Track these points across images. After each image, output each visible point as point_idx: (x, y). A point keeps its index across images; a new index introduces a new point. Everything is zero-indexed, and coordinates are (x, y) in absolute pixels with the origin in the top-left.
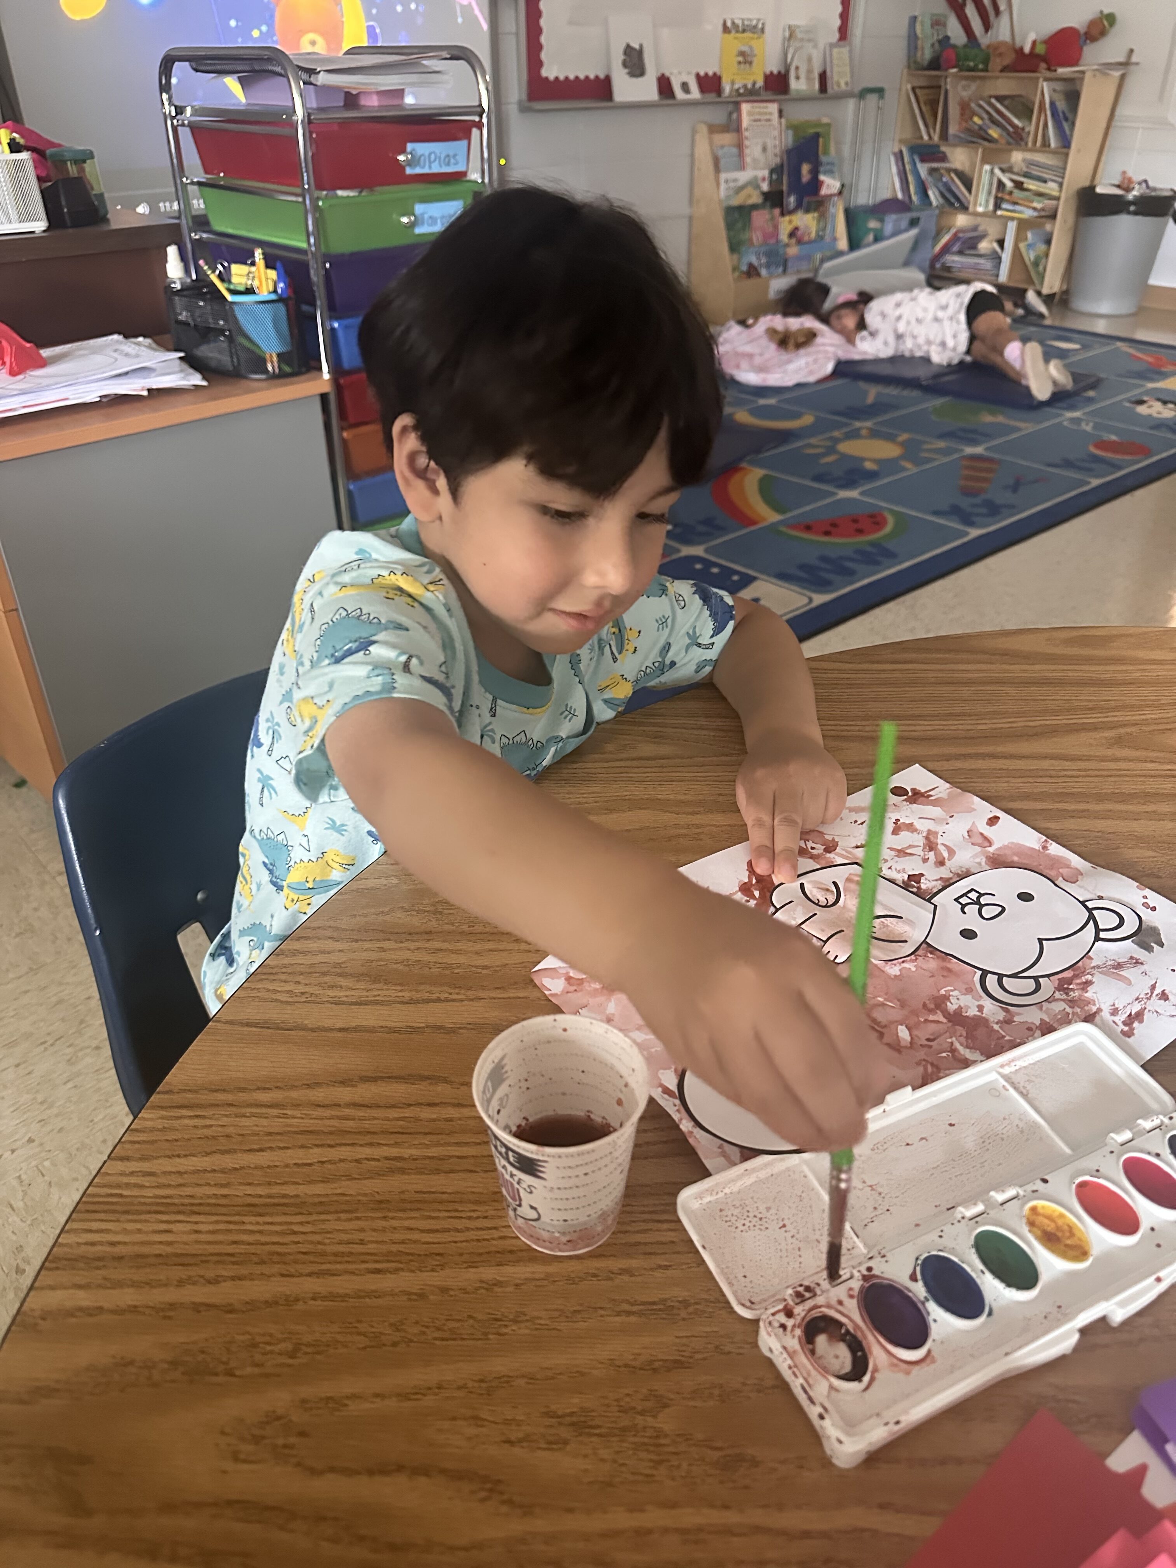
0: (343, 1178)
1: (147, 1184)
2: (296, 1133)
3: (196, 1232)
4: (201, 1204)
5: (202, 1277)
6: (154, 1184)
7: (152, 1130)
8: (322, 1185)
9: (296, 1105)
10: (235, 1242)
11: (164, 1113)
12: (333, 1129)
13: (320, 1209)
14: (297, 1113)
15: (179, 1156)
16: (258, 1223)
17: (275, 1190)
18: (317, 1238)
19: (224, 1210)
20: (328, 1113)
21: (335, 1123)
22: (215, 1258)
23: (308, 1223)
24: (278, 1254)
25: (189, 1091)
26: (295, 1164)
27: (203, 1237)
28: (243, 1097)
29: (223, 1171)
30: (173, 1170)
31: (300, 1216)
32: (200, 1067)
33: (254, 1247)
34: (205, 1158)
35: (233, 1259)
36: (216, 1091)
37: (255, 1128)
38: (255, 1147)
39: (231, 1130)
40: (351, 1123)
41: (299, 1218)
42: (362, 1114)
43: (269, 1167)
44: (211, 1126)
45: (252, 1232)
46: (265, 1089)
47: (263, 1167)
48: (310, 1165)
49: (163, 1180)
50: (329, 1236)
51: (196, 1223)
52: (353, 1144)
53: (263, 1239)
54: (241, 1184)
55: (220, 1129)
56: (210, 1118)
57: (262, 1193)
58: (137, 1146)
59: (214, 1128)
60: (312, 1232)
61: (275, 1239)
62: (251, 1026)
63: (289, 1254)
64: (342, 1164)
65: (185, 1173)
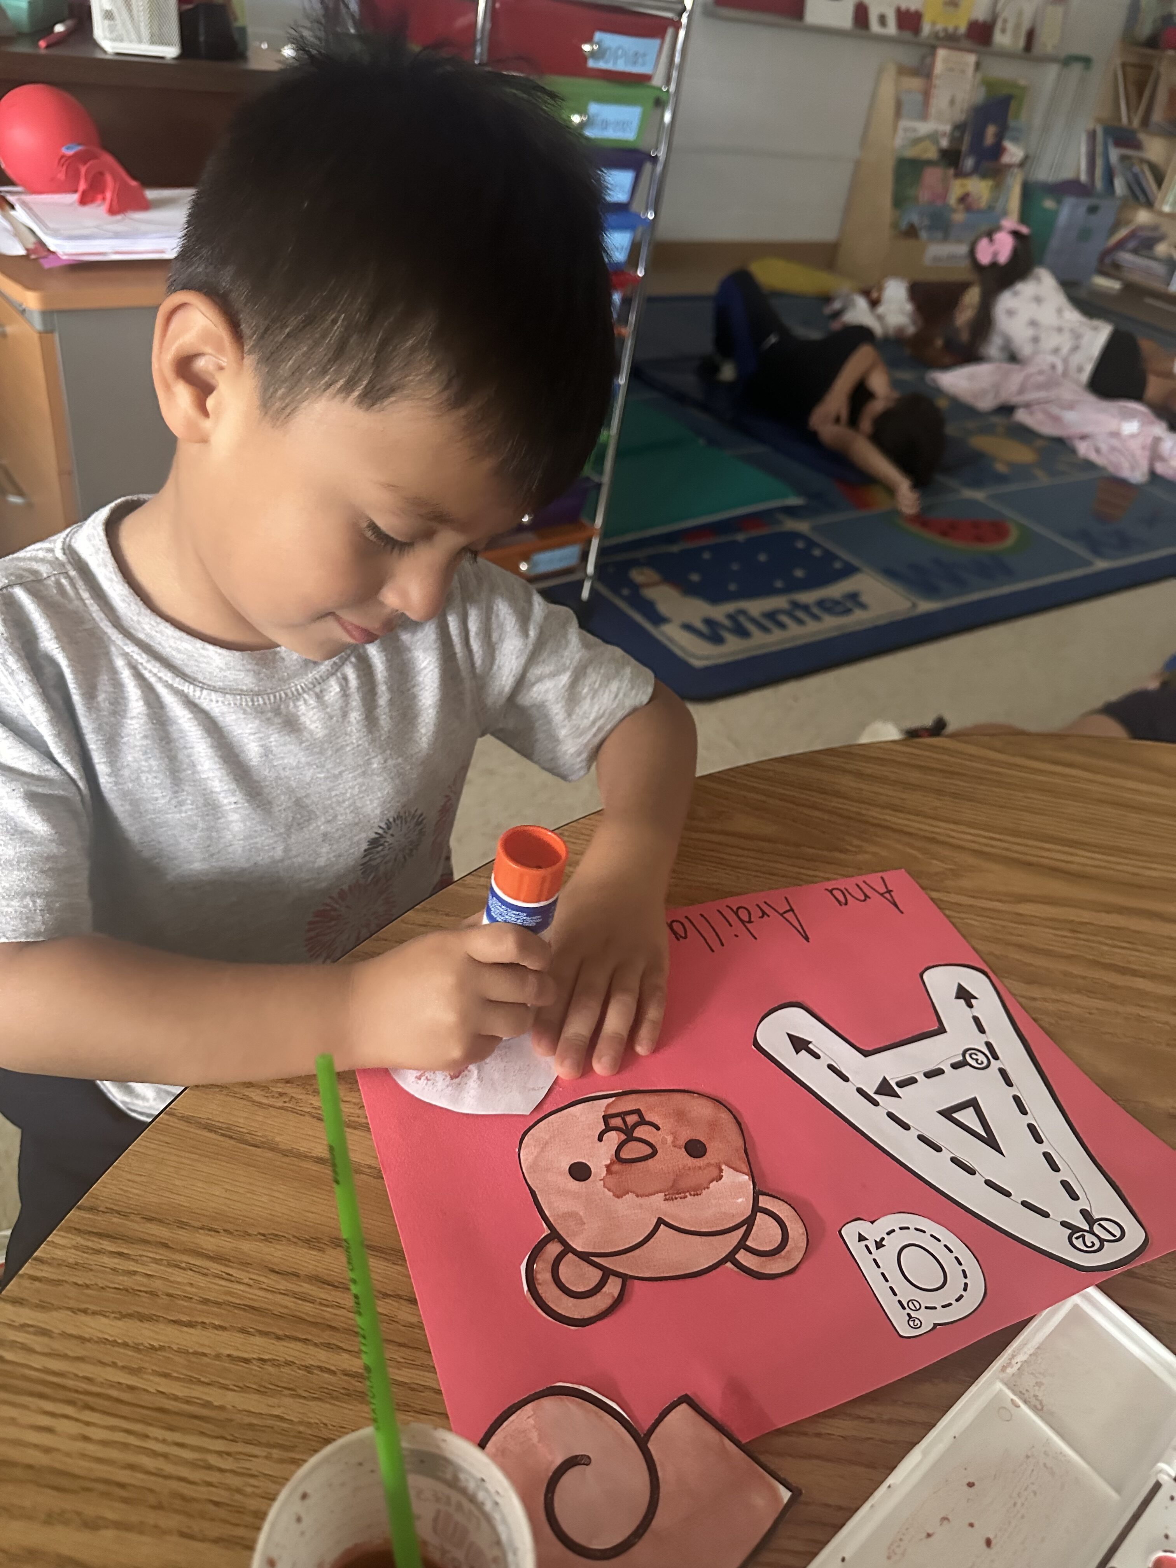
0: (286, 1392)
1: (38, 1348)
2: (236, 1306)
3: (86, 1438)
4: (98, 1395)
5: (78, 1514)
6: (46, 1350)
7: (61, 1264)
8: (256, 1397)
9: (245, 1264)
10: (132, 1467)
11: (79, 1240)
12: (285, 1311)
13: (250, 1435)
14: (244, 1276)
15: (85, 1311)
16: (164, 1441)
17: (198, 1392)
18: (236, 1481)
19: (125, 1410)
20: (283, 1284)
21: (288, 1302)
22: (101, 1487)
23: (228, 1454)
24: (183, 1498)
25: (118, 1212)
26: (229, 1356)
27: (91, 1449)
28: (183, 1236)
29: (137, 1348)
30: (74, 1332)
31: (220, 1441)
32: (138, 1179)
33: (153, 1478)
34: (120, 1323)
35: (124, 1493)
36: (150, 1219)
37: (188, 1288)
38: (185, 1318)
39: (157, 1284)
40: (307, 1307)
41: (219, 1445)
42: (323, 1296)
43: (195, 1353)
44: (135, 1273)
45: (155, 1454)
46: (211, 1230)
47: (187, 1353)
48: (247, 1361)
49: (58, 1345)
50: (252, 1481)
51: (88, 1424)
52: (305, 1341)
53: (169, 1469)
54: (155, 1373)
55: (145, 1280)
56: (136, 1261)
57: (180, 1394)
58: (37, 1284)
59: (138, 1278)
60: (232, 1471)
61: (185, 1472)
62: (211, 1131)
63: (194, 1500)
64: (286, 1370)
65: (89, 1340)
